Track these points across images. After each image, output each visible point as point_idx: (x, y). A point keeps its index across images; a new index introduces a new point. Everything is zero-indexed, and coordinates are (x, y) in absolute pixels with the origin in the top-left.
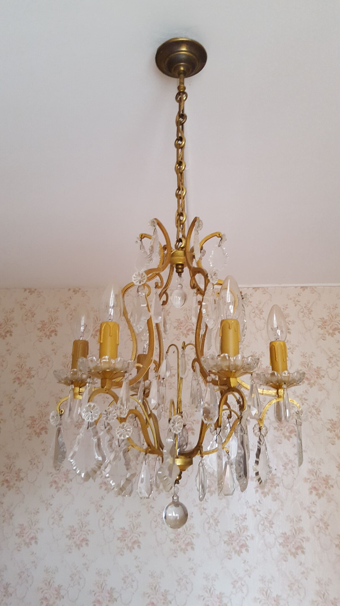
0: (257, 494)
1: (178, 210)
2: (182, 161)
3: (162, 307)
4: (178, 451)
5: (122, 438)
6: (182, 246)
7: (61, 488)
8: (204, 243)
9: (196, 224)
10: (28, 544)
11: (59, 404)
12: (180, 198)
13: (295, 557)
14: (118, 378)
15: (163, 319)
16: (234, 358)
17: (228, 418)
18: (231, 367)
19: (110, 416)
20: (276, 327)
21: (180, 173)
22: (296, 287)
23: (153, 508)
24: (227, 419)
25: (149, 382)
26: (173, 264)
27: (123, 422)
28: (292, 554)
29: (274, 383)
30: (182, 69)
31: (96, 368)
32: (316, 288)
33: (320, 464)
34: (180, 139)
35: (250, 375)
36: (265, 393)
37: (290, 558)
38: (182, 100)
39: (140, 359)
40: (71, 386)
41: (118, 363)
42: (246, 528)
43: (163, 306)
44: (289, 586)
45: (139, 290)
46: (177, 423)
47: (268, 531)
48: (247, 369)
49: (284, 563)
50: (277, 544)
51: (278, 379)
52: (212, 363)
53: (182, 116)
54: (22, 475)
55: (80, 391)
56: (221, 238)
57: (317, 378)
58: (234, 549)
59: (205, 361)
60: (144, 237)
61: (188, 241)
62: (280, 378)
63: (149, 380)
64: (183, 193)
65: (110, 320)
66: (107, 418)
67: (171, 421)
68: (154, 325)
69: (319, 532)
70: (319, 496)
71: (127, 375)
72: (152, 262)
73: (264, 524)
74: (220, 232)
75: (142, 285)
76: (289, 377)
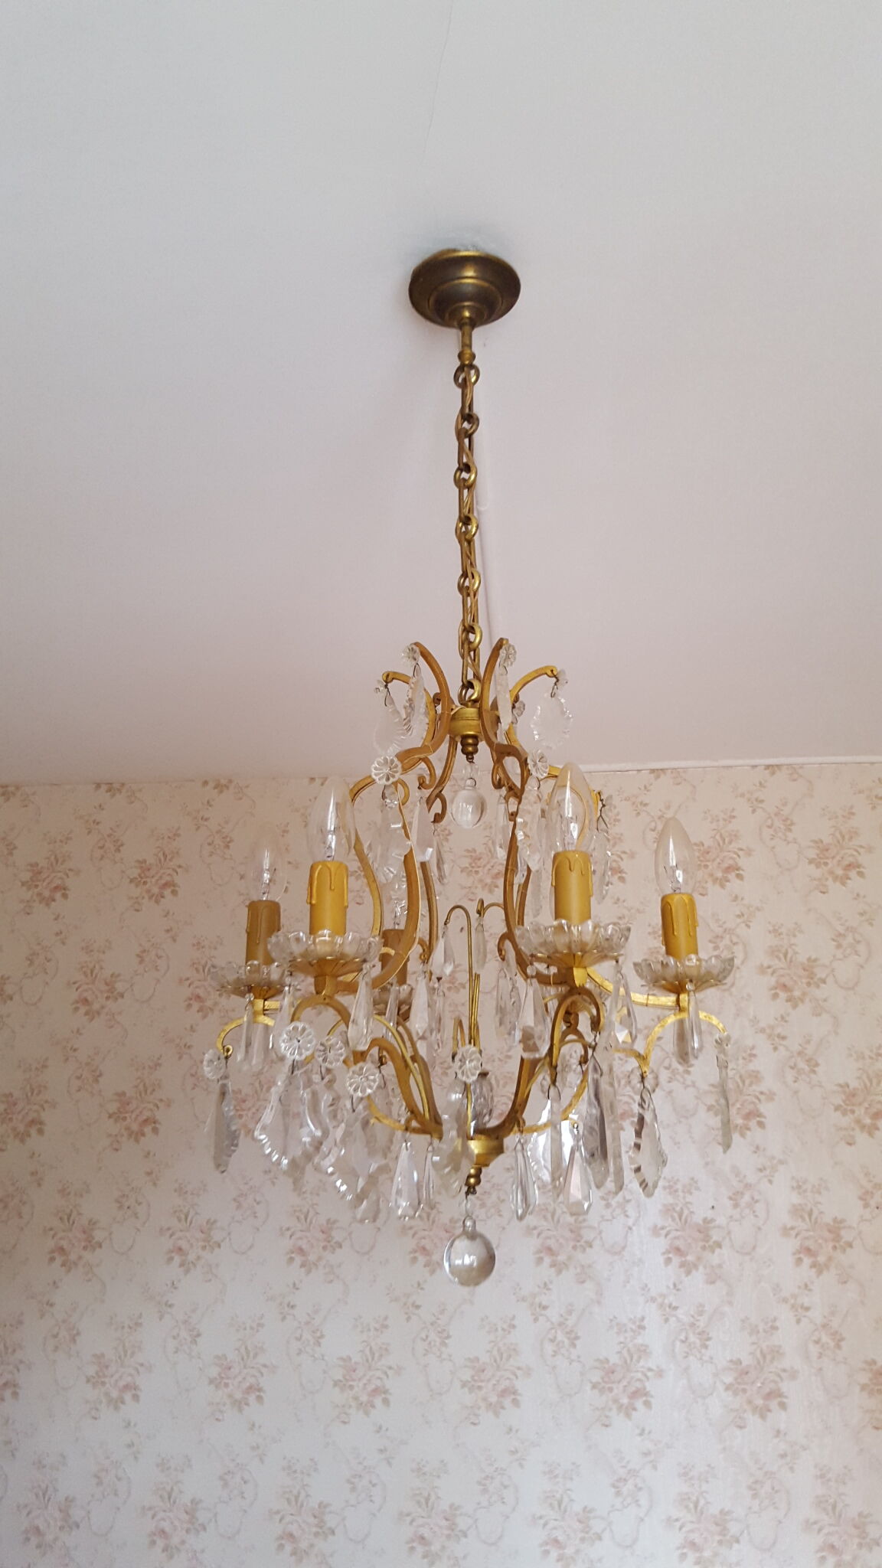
0: (670, 1267)
1: (463, 620)
2: (470, 515)
3: (432, 826)
4: (473, 1124)
5: (359, 1094)
6: (473, 698)
7: (195, 1265)
8: (520, 689)
9: (503, 653)
10: (116, 1403)
11: (223, 1035)
12: (468, 595)
13: (763, 1417)
14: (348, 975)
15: (435, 852)
16: (580, 928)
17: (580, 1064)
18: (573, 947)
19: (331, 1055)
20: (674, 864)
21: (466, 541)
22: (754, 767)
23: (418, 1307)
24: (579, 1066)
25: (410, 989)
26: (456, 736)
27: (358, 1062)
28: (755, 1409)
29: (671, 980)
30: (467, 314)
31: (305, 954)
32: (801, 768)
33: (820, 1193)
34: (466, 468)
35: (614, 962)
36: (652, 1002)
37: (752, 1419)
38: (468, 383)
39: (388, 937)
40: (247, 995)
41: (349, 943)
42: (644, 1351)
43: (436, 824)
44: (750, 1488)
45: (386, 795)
46: (469, 1062)
47: (696, 1356)
48: (606, 950)
49: (738, 1432)
50: (721, 1388)
51: (677, 971)
52: (535, 940)
53: (468, 416)
54: (99, 1235)
55: (266, 1008)
56: (556, 678)
57: (809, 984)
58: (616, 1401)
59: (522, 936)
60: (393, 679)
61: (486, 686)
62: (681, 969)
63: (409, 985)
64: (475, 583)
65: (329, 857)
66: (325, 1060)
67: (457, 1058)
68: (417, 865)
69: (820, 1356)
70: (819, 1268)
71: (368, 966)
72: (411, 734)
73: (687, 1338)
74: (554, 667)
75: (393, 783)
76: (699, 966)
